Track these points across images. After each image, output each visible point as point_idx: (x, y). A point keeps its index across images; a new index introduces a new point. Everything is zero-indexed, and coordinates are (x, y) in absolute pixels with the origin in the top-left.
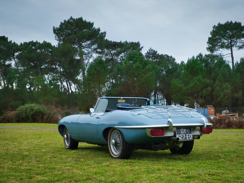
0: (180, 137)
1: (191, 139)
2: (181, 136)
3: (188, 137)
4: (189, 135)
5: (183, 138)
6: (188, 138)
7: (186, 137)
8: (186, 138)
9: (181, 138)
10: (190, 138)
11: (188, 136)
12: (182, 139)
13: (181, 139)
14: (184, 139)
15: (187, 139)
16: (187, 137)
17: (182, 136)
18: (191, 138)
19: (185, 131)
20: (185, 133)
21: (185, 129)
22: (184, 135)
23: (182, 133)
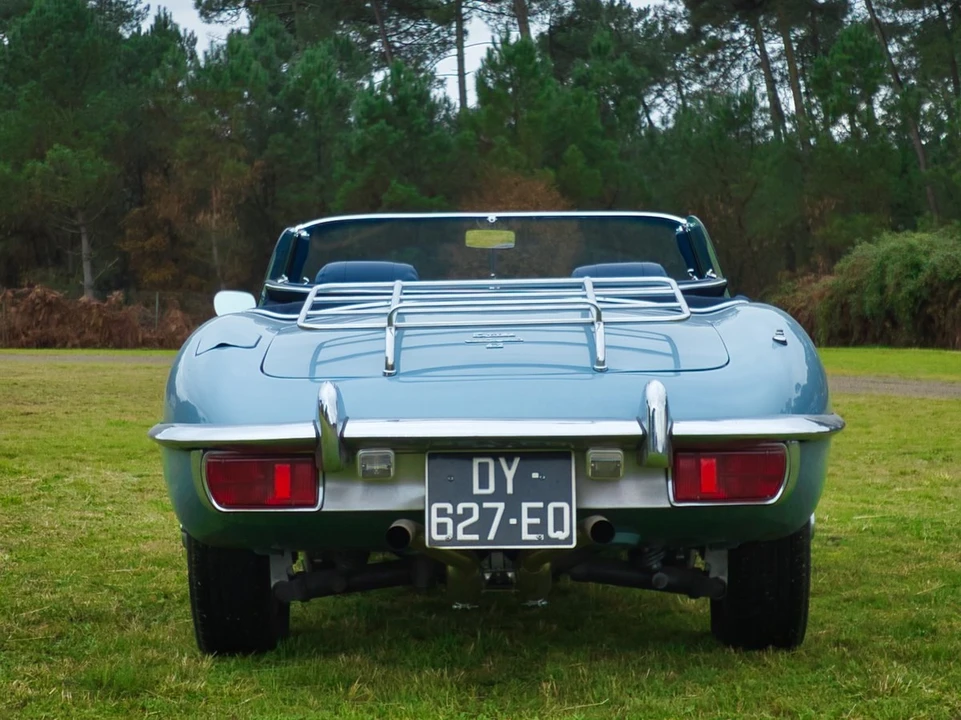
0: (458, 520)
1: (557, 541)
2: (468, 513)
3: (537, 521)
4: (545, 508)
5: (482, 527)
6: (532, 529)
7: (513, 521)
8: (509, 532)
9: (466, 531)
10: (552, 534)
11: (532, 513)
12: (476, 537)
13: (461, 536)
14: (491, 536)
15: (526, 536)
16: (526, 521)
17: (475, 517)
18: (562, 535)
19: (510, 474)
20: (510, 490)
21: (517, 461)
22: (496, 509)
23: (477, 490)
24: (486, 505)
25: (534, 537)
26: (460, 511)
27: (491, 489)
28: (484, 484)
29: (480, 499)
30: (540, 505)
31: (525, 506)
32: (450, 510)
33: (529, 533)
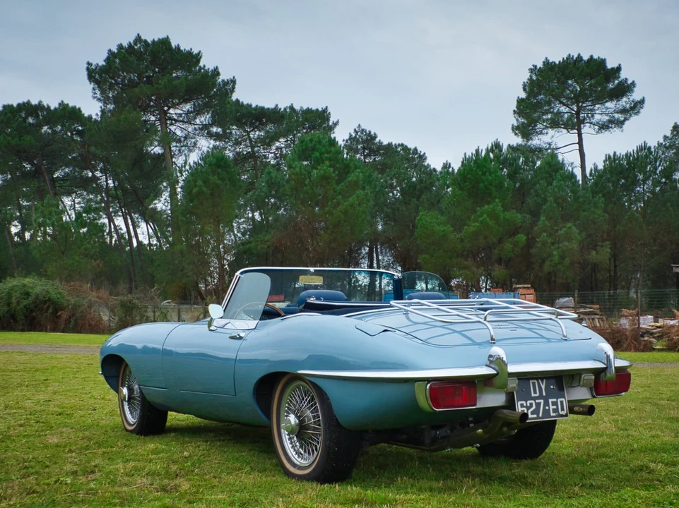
0: (528, 408)
1: (563, 415)
2: (531, 404)
3: (555, 407)
4: (557, 401)
5: (537, 411)
7: (547, 408)
8: (546, 412)
9: (532, 413)
10: (561, 413)
11: (554, 404)
12: (535, 416)
13: (530, 416)
14: (540, 415)
15: (552, 414)
16: (552, 407)
17: (534, 407)
18: (564, 413)
19: (543, 387)
20: (544, 394)
21: (545, 380)
22: (540, 403)
23: (533, 395)
24: (537, 401)
25: (554, 414)
26: (528, 405)
27: (538, 395)
28: (535, 392)
29: (535, 399)
30: (555, 400)
31: (550, 401)
32: (525, 405)
33: (553, 412)
